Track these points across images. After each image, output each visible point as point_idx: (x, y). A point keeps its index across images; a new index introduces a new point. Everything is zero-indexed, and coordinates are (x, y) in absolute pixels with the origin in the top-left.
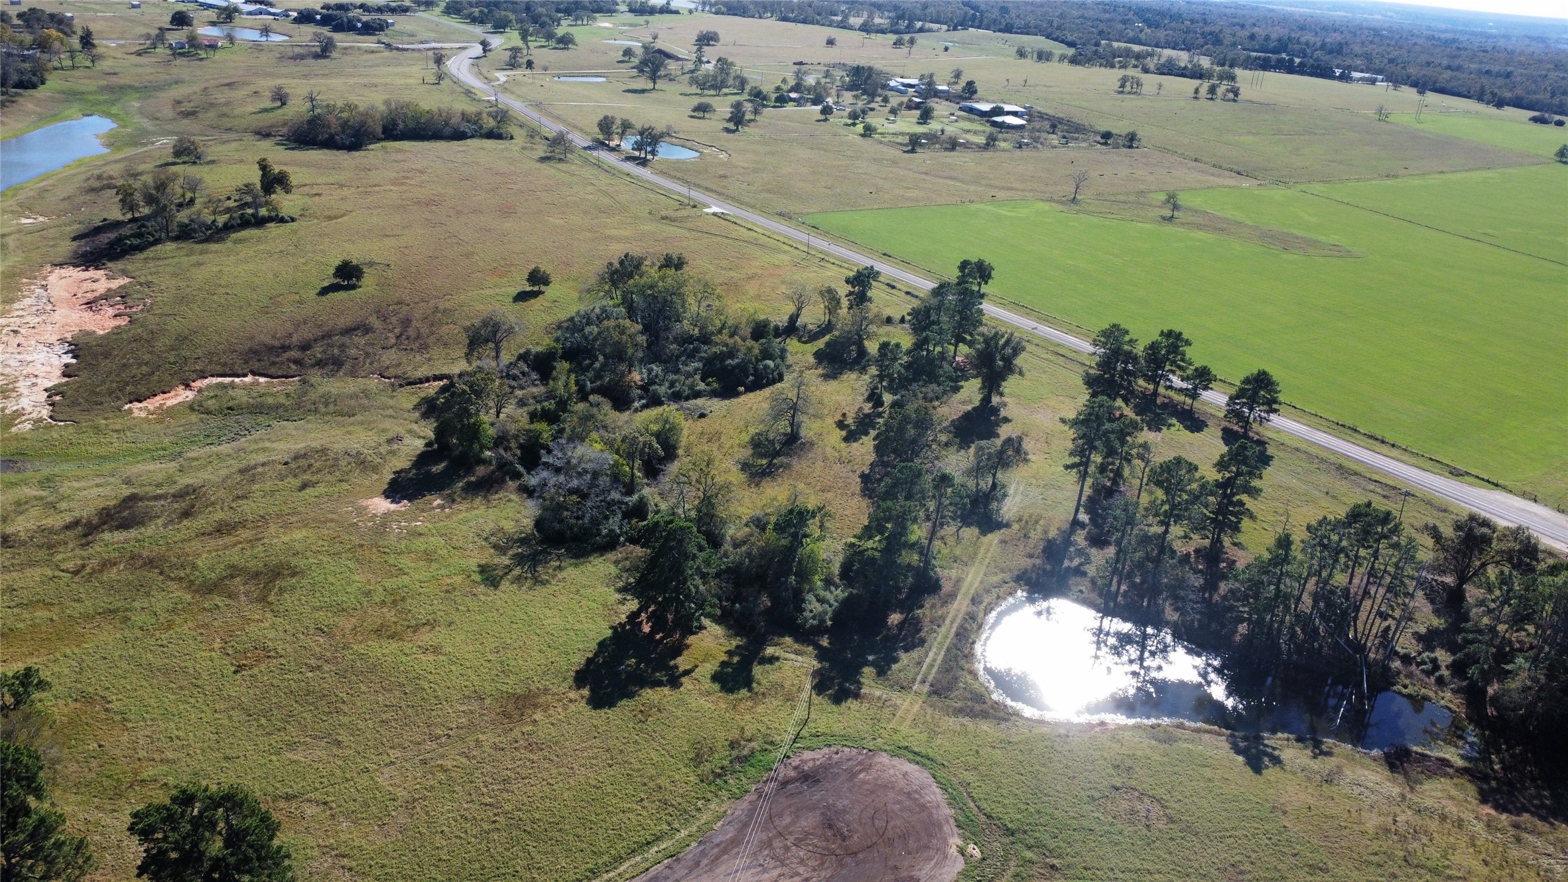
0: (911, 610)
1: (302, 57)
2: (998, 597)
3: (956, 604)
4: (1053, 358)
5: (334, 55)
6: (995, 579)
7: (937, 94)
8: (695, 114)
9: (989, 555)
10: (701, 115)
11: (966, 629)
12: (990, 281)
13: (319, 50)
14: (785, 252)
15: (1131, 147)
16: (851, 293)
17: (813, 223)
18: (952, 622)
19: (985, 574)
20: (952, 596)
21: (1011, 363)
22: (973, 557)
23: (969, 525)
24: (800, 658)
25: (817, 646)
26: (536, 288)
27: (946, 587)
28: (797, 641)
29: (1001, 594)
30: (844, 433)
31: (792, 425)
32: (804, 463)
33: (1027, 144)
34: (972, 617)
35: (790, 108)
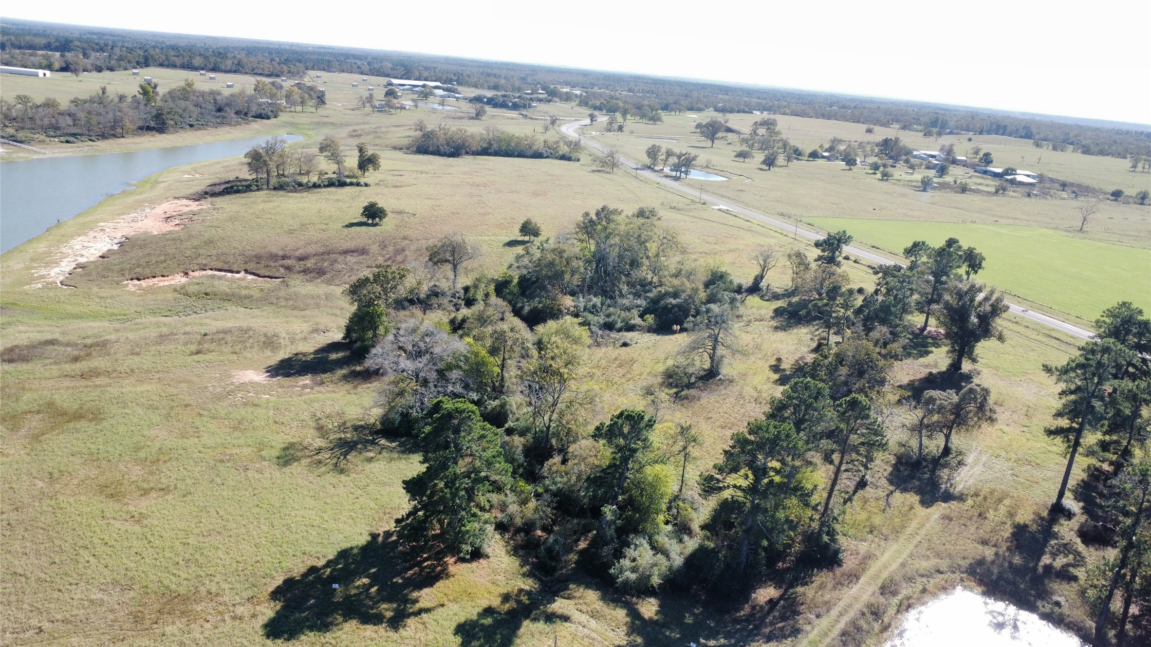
0: (792, 585)
1: (461, 118)
2: (924, 591)
3: (855, 589)
4: (1046, 340)
5: (484, 118)
6: (925, 565)
7: (954, 162)
8: (737, 159)
9: (923, 532)
10: (742, 160)
11: (859, 629)
12: (980, 271)
13: (474, 115)
14: (773, 237)
15: (1142, 204)
16: (820, 258)
17: (809, 222)
18: (841, 614)
19: (911, 556)
20: (854, 577)
21: (988, 324)
22: (897, 531)
23: (905, 490)
24: (593, 623)
25: (634, 614)
26: (527, 238)
27: (849, 563)
28: (603, 598)
29: (930, 587)
30: (777, 376)
31: (712, 358)
32: (713, 398)
33: (1036, 195)
34: (876, 613)
35: (820, 162)
